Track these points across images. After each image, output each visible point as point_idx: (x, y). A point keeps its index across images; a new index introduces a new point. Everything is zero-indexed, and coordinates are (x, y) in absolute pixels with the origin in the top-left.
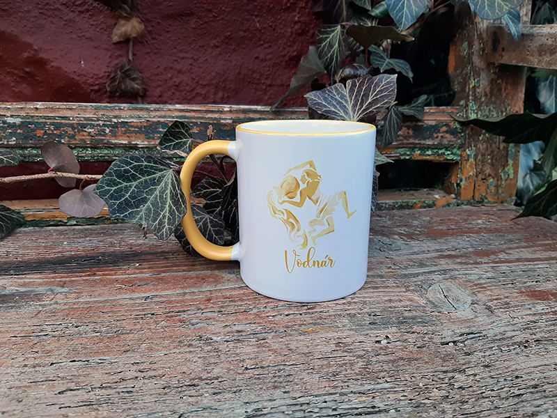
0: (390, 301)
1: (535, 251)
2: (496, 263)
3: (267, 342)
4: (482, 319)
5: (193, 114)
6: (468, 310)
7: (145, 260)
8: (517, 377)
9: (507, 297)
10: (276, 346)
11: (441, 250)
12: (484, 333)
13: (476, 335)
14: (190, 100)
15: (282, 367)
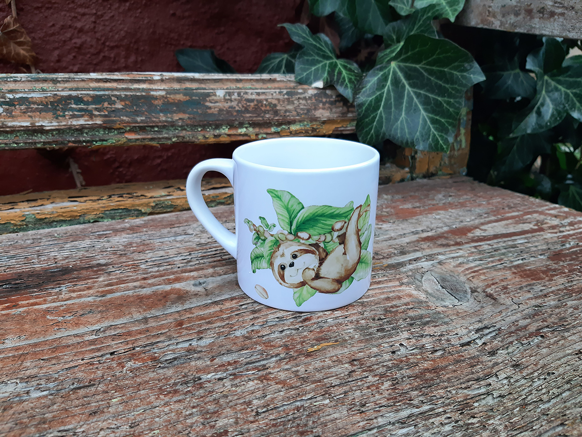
0: (388, 299)
1: (507, 225)
2: (477, 241)
3: (270, 373)
4: (488, 309)
5: (115, 85)
6: (472, 300)
7: (79, 279)
8: (549, 374)
9: (502, 280)
10: (282, 376)
11: (417, 233)
12: (498, 326)
13: (490, 330)
14: (96, 65)
15: (298, 404)
